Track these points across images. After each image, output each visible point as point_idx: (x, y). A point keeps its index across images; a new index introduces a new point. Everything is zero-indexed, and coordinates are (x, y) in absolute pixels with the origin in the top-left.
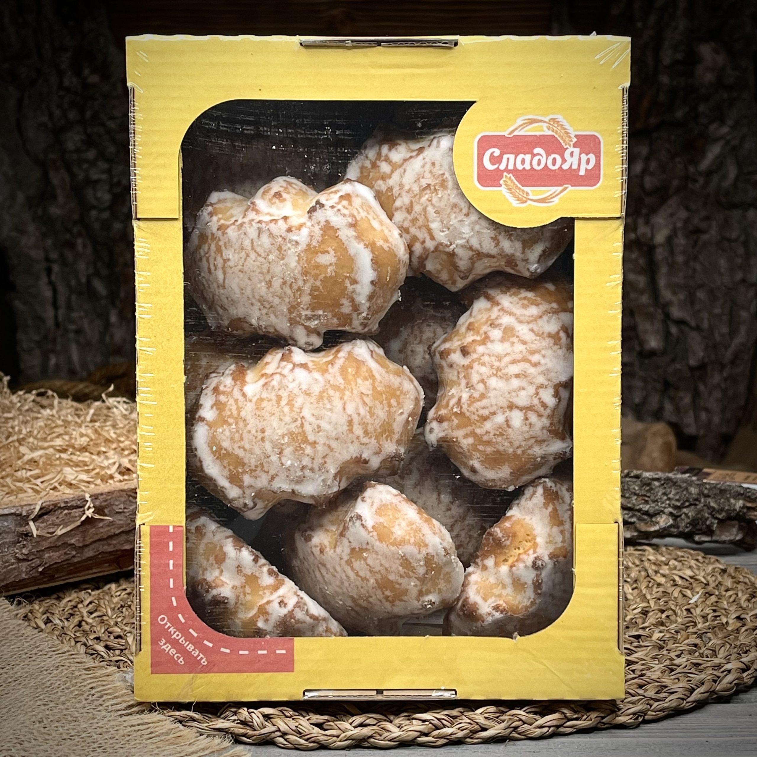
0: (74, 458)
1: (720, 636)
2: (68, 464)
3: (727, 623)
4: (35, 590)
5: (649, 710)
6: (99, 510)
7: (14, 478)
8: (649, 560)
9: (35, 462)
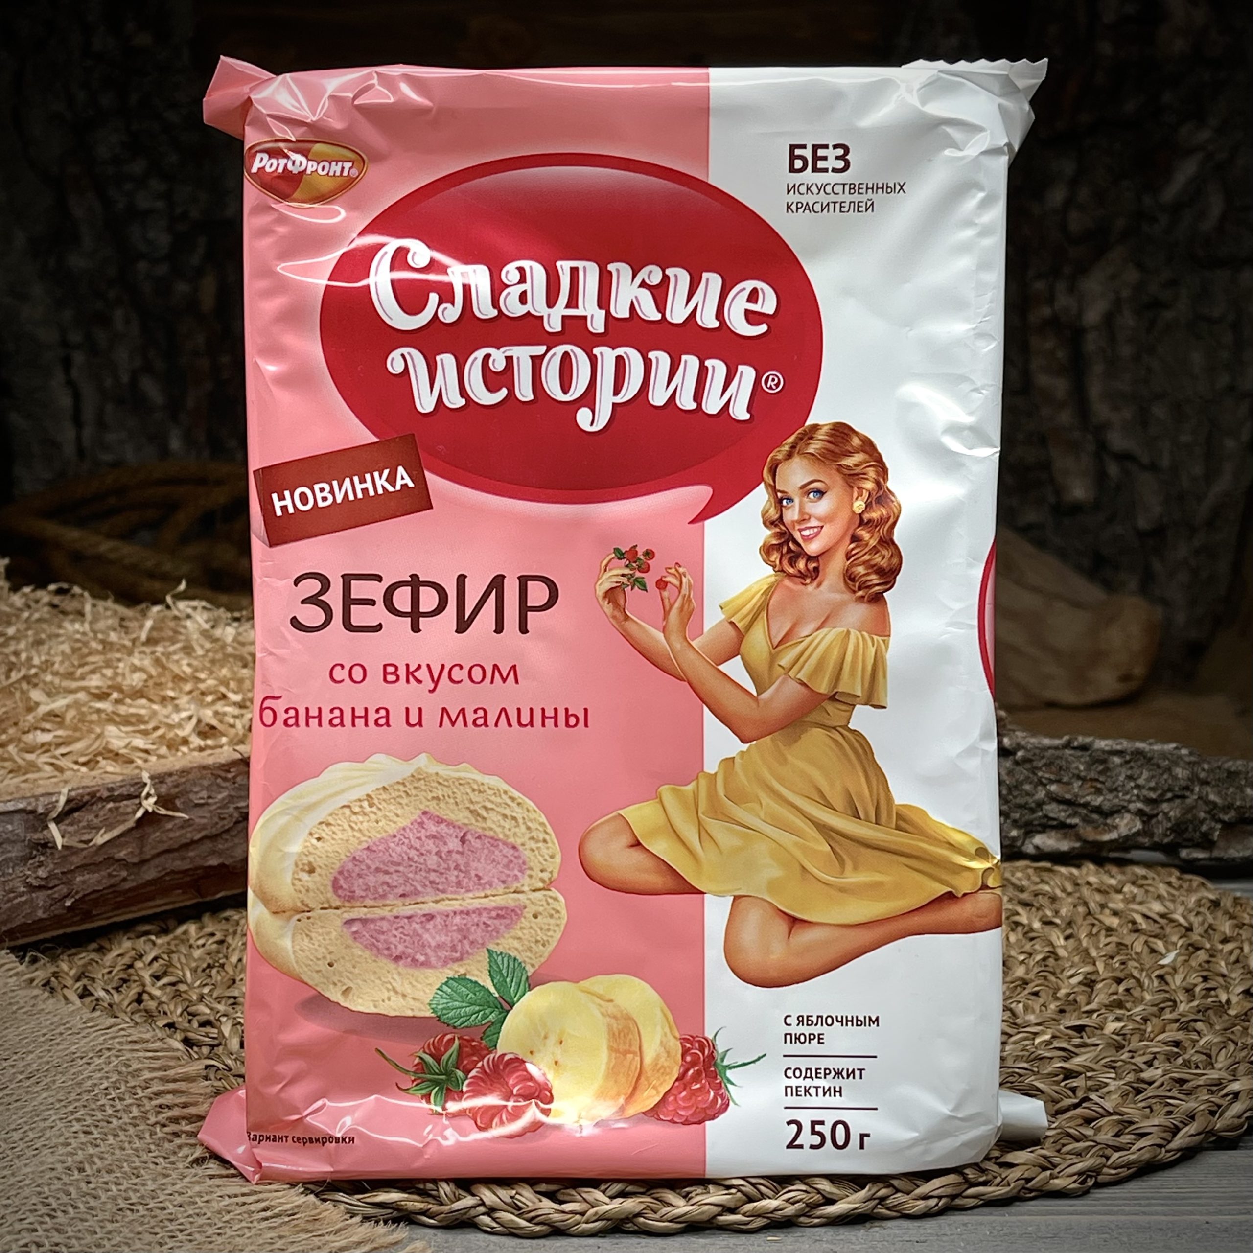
0: (122, 710)
1: (1217, 1027)
2: (111, 719)
3: (1228, 1002)
5: (1104, 1166)
6: (164, 801)
7: (22, 745)
8: (1088, 883)
9: (56, 716)
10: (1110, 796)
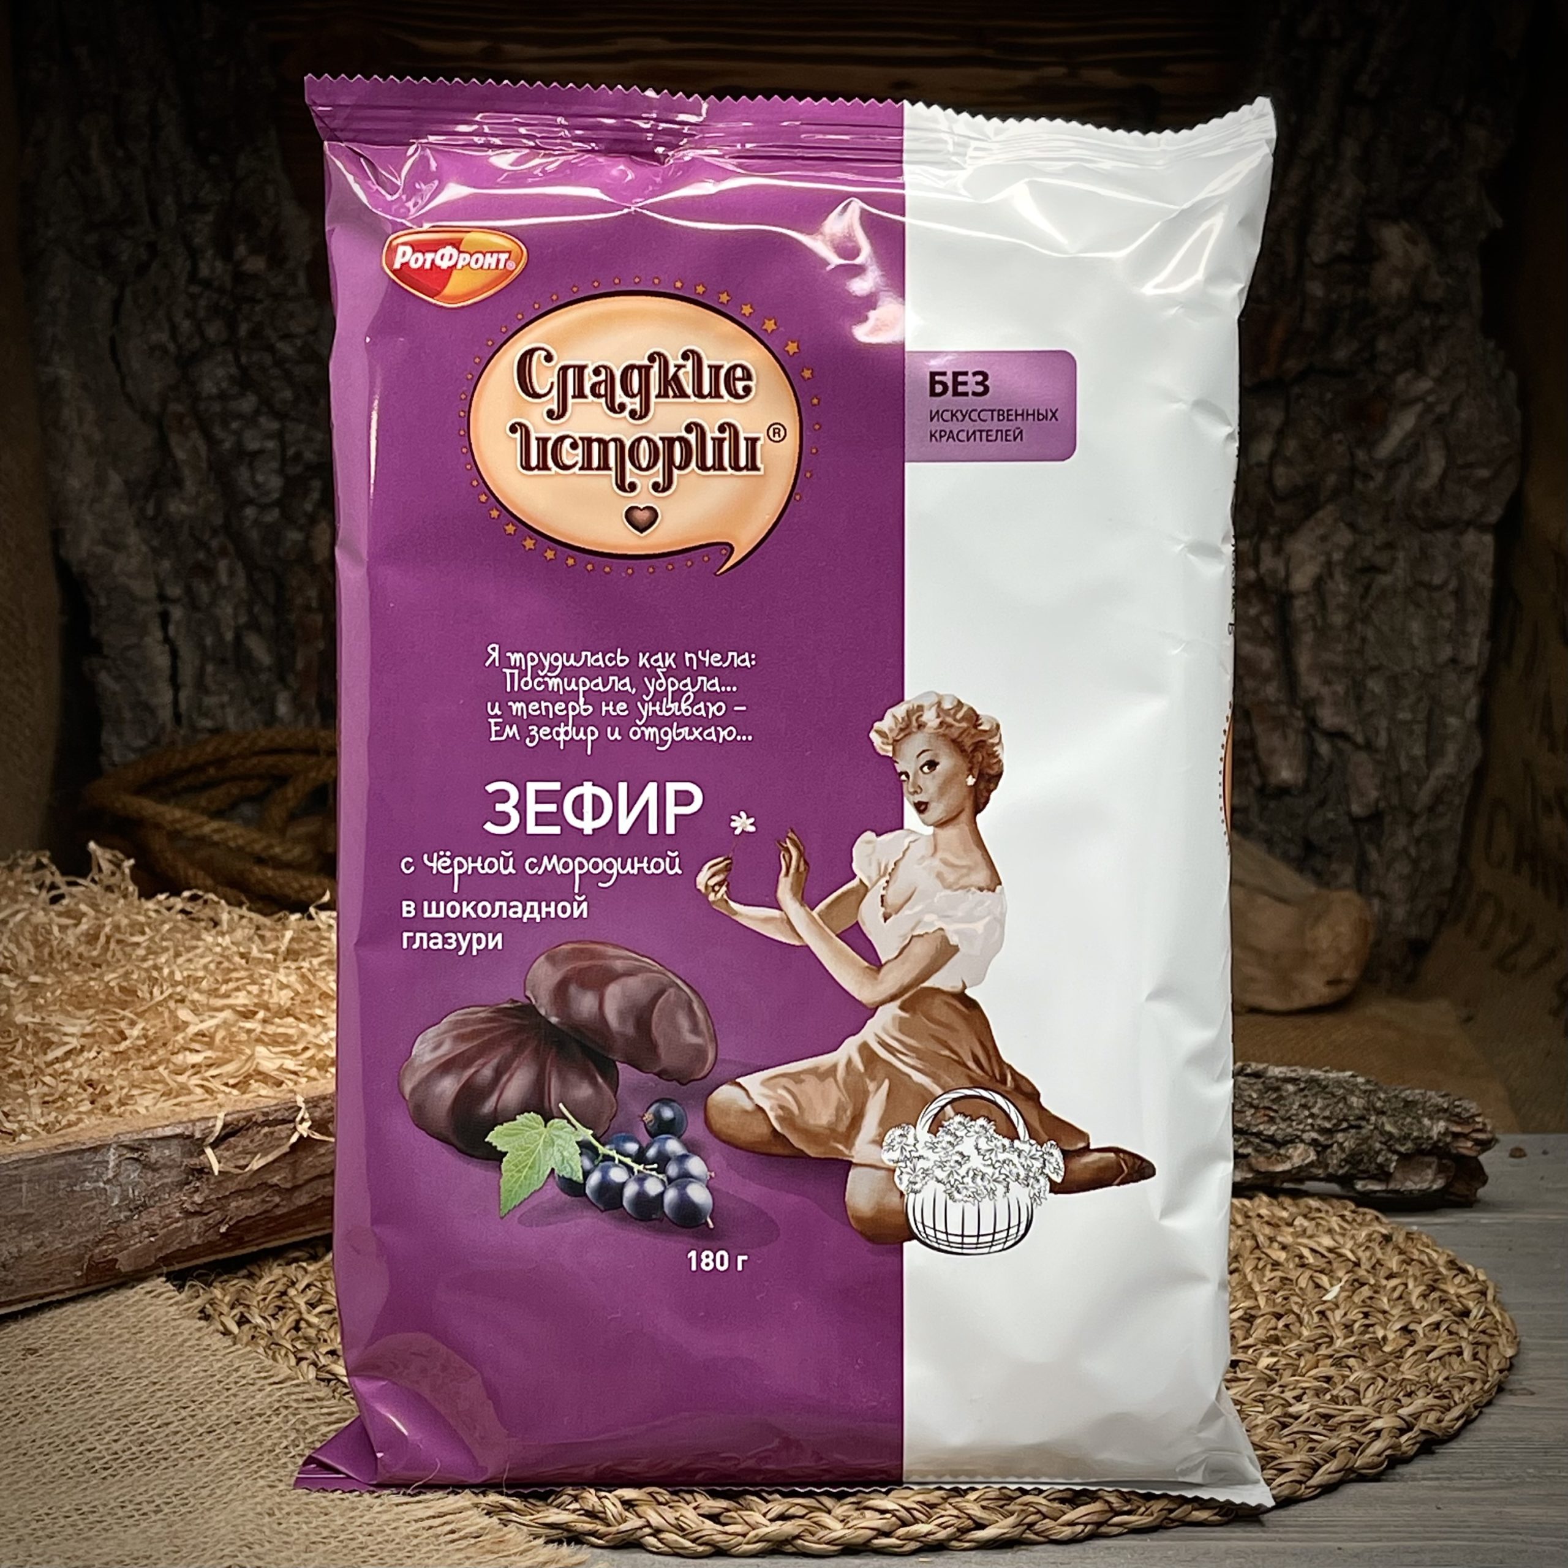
0: (270, 1029)
1: (1370, 1364)
2: (260, 1040)
3: (1385, 1338)
4: (210, 1263)
6: (319, 1125)
7: (172, 1067)
8: (1259, 1216)
9: (204, 1035)
10: (1283, 1125)
